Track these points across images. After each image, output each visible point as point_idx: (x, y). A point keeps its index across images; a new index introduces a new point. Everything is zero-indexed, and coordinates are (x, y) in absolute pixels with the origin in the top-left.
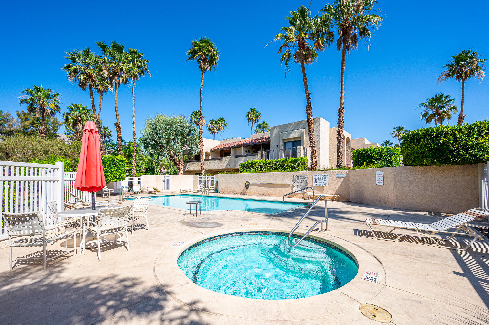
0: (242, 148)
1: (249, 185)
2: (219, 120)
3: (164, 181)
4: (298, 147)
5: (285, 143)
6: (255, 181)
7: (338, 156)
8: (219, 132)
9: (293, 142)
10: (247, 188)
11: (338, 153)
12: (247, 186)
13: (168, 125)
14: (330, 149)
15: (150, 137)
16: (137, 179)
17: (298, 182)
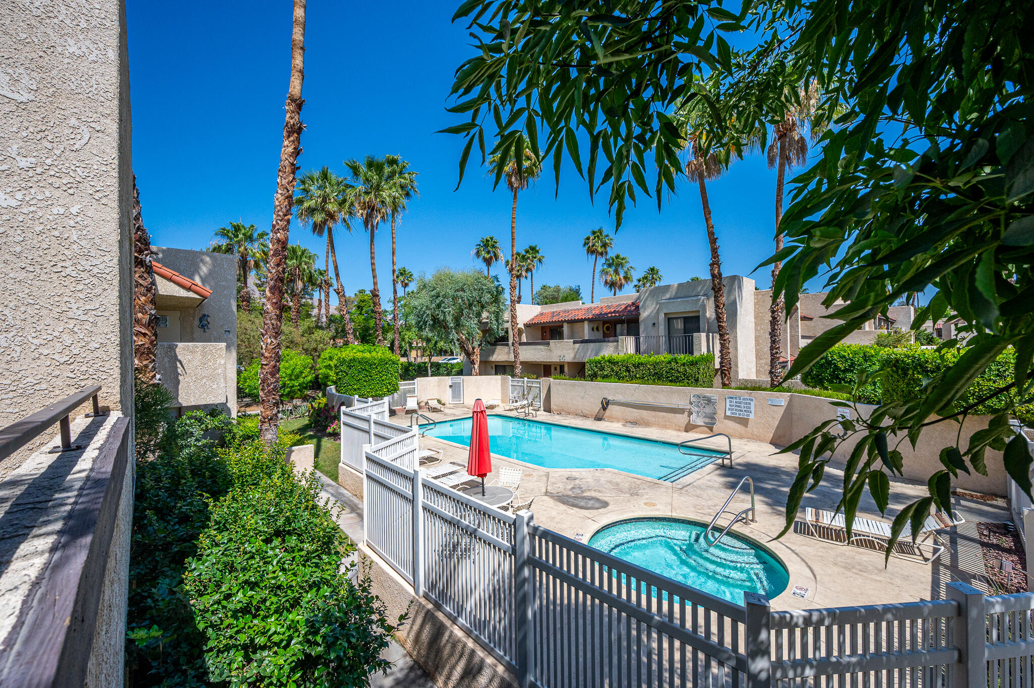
0: (586, 324)
1: (608, 403)
2: (527, 252)
3: (451, 386)
4: (695, 334)
5: (669, 319)
6: (620, 398)
7: (772, 355)
8: (529, 274)
9: (685, 318)
10: (604, 409)
11: (772, 348)
12: (605, 405)
13: (458, 290)
14: (756, 330)
15: (428, 312)
16: (409, 384)
17: (698, 406)
